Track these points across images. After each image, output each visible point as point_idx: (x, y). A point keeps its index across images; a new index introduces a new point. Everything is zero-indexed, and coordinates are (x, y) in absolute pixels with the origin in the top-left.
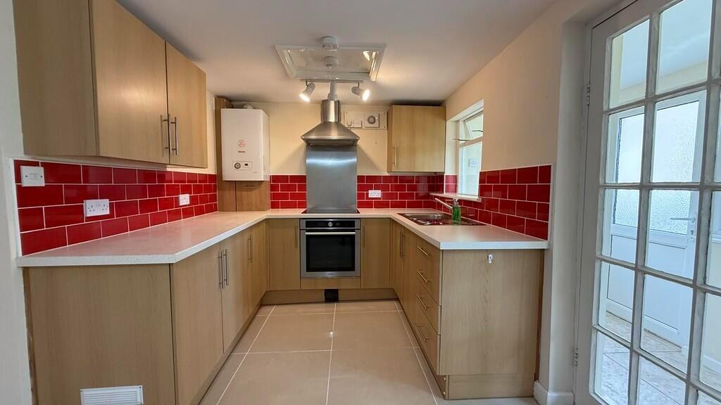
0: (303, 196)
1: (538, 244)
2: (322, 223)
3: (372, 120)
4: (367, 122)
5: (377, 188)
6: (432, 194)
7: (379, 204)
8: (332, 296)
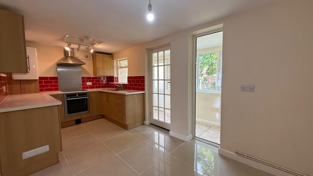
0: (57, 86)
1: (143, 92)
2: (74, 95)
3: (87, 57)
4: (84, 57)
5: (90, 81)
6: (110, 83)
7: (91, 87)
8: (78, 122)
